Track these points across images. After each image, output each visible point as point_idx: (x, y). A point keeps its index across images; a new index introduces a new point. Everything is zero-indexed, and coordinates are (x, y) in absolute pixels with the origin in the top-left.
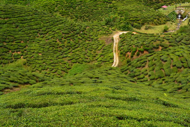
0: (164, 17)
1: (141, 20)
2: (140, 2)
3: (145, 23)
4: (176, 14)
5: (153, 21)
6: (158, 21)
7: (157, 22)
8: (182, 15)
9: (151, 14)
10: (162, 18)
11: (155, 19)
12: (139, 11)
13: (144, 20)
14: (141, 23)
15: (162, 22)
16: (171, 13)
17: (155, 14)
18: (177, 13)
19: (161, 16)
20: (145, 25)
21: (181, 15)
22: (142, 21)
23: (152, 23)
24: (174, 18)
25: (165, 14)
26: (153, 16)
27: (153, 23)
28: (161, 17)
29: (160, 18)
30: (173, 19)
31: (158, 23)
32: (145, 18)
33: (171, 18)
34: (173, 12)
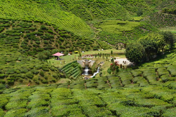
0: (53, 70)
1: (7, 77)
2: (15, 49)
3: (15, 83)
4: (80, 67)
5: (31, 78)
6: (42, 78)
7: (39, 79)
8: (91, 69)
9: (28, 66)
10: (50, 72)
11: (36, 74)
12: (9, 62)
13: (13, 76)
14: (7, 82)
15: (49, 80)
16: (69, 64)
17: (37, 66)
18: (82, 65)
19: (47, 69)
20: (15, 85)
21: (89, 68)
22: (9, 78)
23: (30, 81)
24: (73, 73)
25: (56, 66)
26: (32, 69)
27: (32, 81)
28: (48, 71)
29: (46, 72)
30: (71, 75)
31: (42, 80)
32: (15, 72)
33: (67, 73)
34: (74, 62)
